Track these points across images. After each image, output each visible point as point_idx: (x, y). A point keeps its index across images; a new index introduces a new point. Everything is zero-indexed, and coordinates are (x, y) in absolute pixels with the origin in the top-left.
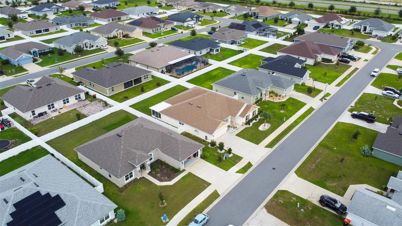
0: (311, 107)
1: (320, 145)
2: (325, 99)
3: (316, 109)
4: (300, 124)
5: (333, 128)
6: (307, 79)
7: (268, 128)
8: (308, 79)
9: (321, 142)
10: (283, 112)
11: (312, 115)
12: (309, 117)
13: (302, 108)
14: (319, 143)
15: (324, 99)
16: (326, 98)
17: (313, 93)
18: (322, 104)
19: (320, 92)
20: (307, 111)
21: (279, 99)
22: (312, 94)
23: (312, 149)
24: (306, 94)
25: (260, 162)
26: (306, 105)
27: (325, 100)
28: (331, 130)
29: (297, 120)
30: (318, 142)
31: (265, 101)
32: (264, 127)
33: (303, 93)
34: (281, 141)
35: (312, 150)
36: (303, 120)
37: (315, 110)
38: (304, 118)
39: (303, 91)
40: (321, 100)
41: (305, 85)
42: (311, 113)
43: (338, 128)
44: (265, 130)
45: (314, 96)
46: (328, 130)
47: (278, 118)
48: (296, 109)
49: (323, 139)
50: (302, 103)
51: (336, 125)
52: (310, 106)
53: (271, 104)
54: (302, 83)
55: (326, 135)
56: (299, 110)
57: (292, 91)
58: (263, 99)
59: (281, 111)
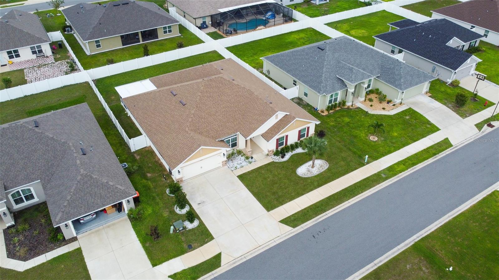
0: (447, 139)
1: (416, 247)
2: (490, 126)
3: (457, 147)
4: (398, 177)
5: (474, 206)
6: (470, 74)
7: (318, 173)
8: (472, 75)
9: (423, 239)
10: (376, 139)
11: (438, 160)
12: (428, 163)
13: (423, 138)
14: (416, 241)
15: (486, 125)
16: (493, 123)
17: (469, 105)
18: (477, 136)
19: (485, 106)
20: (431, 147)
21: (384, 109)
22: (465, 108)
23: (389, 256)
24: (450, 105)
25: (245, 260)
26: (436, 131)
27: (490, 128)
28: (467, 210)
29: (396, 166)
30: (414, 237)
31: (351, 108)
32: (310, 168)
33: (445, 104)
34: (327, 212)
35: (387, 258)
36: (410, 168)
37: (452, 147)
38: (414, 164)
39: (446, 100)
40: (479, 126)
41: (459, 85)
42: (438, 154)
43: (489, 208)
44: (309, 175)
45: (464, 115)
46: (460, 208)
47: (354, 153)
48: (408, 138)
49: (432, 233)
50: (428, 126)
51: (484, 199)
52: (446, 137)
53: (358, 117)
54: (453, 82)
55: (447, 220)
56: (415, 141)
57: (422, 95)
58: (349, 104)
59: (371, 138)
